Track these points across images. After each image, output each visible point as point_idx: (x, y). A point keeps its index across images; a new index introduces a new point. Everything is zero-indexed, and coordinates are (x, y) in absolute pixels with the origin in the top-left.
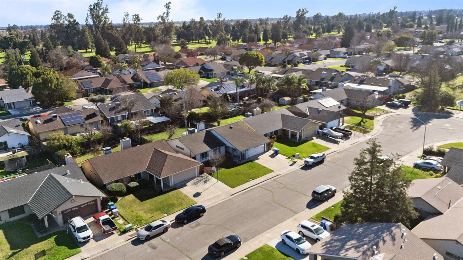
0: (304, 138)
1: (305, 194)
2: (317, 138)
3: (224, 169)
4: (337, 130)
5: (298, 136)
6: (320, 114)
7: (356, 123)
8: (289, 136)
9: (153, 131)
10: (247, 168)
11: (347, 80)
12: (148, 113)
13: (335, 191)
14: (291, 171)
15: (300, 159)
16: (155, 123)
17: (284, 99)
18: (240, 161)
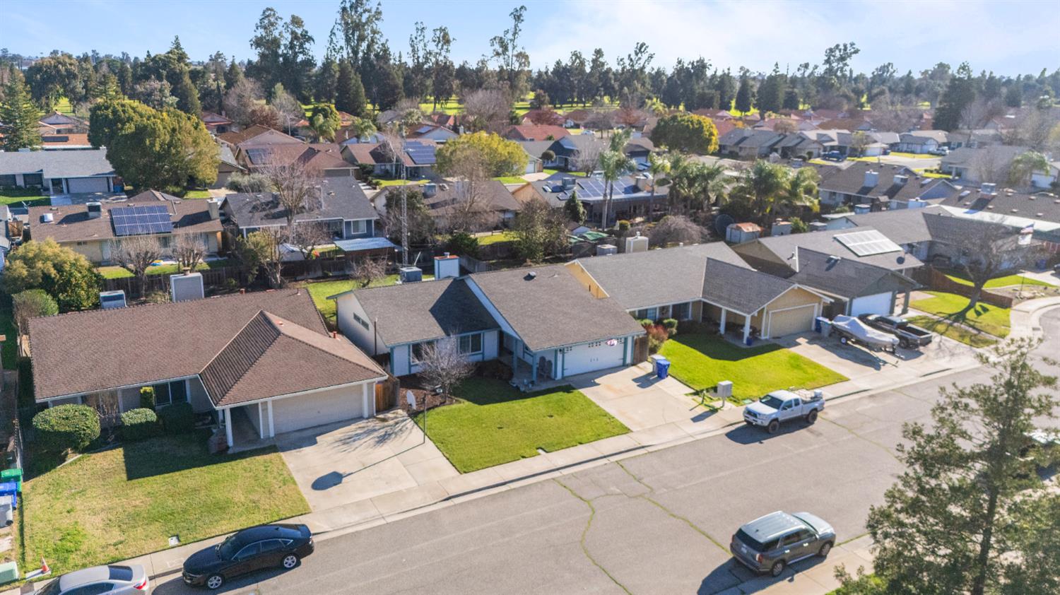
0: (767, 337)
1: (710, 533)
2: (811, 341)
3: (465, 404)
4: (881, 323)
5: (747, 331)
6: (833, 270)
7: (951, 312)
8: (719, 325)
9: (336, 273)
10: (544, 411)
11: (938, 197)
12: (356, 229)
13: (829, 542)
14: (691, 439)
15: (736, 401)
16: (346, 250)
17: (739, 228)
18: (532, 383)
